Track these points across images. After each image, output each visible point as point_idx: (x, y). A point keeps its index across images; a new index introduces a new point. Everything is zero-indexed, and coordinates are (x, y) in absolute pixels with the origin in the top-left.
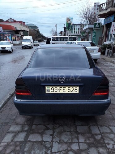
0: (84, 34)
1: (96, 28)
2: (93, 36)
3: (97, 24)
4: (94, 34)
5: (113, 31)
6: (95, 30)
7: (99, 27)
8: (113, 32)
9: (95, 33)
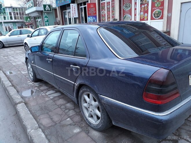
0: (29, 19)
1: (47, 11)
2: (46, 22)
3: (47, 6)
4: (46, 19)
5: (74, 14)
6: (46, 14)
7: (50, 10)
8: (74, 16)
9: (47, 17)
